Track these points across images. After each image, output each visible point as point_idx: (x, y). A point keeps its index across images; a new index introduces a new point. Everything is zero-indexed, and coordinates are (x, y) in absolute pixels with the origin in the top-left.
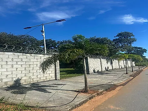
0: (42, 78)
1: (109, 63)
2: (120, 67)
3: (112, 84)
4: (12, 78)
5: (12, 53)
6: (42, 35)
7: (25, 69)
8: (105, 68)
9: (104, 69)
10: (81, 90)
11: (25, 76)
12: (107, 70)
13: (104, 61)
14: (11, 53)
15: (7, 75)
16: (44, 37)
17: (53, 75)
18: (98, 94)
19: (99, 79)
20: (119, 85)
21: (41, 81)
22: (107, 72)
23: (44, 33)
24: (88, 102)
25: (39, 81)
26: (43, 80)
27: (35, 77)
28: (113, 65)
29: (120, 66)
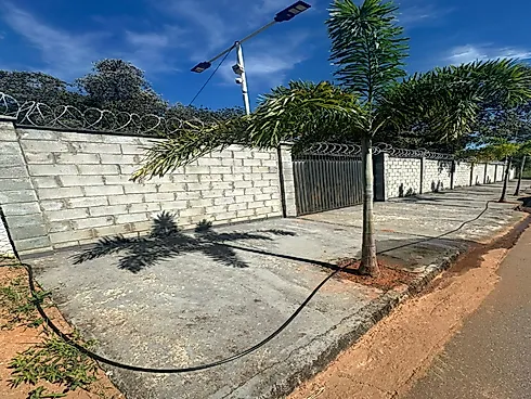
0: (242, 213)
1: (445, 171)
2: (473, 183)
3: (463, 237)
4: (148, 214)
5: (131, 138)
6: (238, 82)
7: (186, 188)
8: (433, 184)
9: (427, 188)
10: (347, 260)
11: (189, 206)
12: (436, 191)
13: (431, 166)
14: (126, 138)
15: (129, 207)
16: (245, 89)
17: (277, 204)
18: (413, 291)
19: (415, 218)
20: (489, 241)
21: (240, 220)
22: (435, 196)
23: (243, 74)
24: (367, 336)
25: (233, 221)
26: (246, 219)
27: (220, 209)
28: (455, 175)
29: (474, 177)
